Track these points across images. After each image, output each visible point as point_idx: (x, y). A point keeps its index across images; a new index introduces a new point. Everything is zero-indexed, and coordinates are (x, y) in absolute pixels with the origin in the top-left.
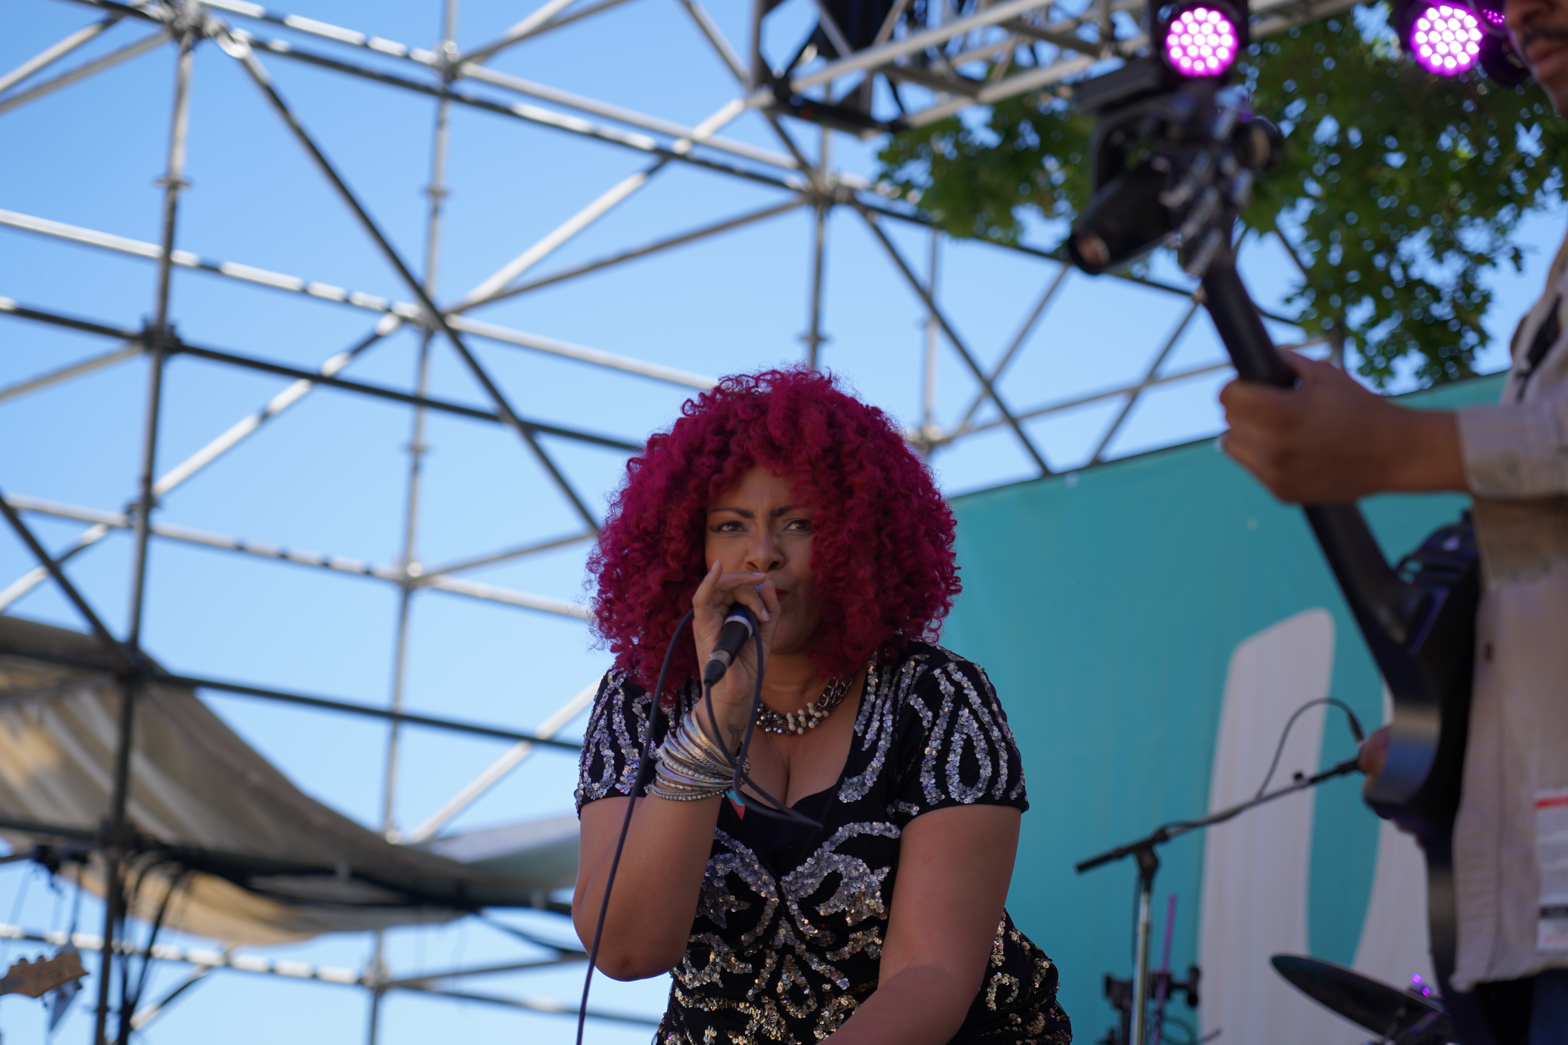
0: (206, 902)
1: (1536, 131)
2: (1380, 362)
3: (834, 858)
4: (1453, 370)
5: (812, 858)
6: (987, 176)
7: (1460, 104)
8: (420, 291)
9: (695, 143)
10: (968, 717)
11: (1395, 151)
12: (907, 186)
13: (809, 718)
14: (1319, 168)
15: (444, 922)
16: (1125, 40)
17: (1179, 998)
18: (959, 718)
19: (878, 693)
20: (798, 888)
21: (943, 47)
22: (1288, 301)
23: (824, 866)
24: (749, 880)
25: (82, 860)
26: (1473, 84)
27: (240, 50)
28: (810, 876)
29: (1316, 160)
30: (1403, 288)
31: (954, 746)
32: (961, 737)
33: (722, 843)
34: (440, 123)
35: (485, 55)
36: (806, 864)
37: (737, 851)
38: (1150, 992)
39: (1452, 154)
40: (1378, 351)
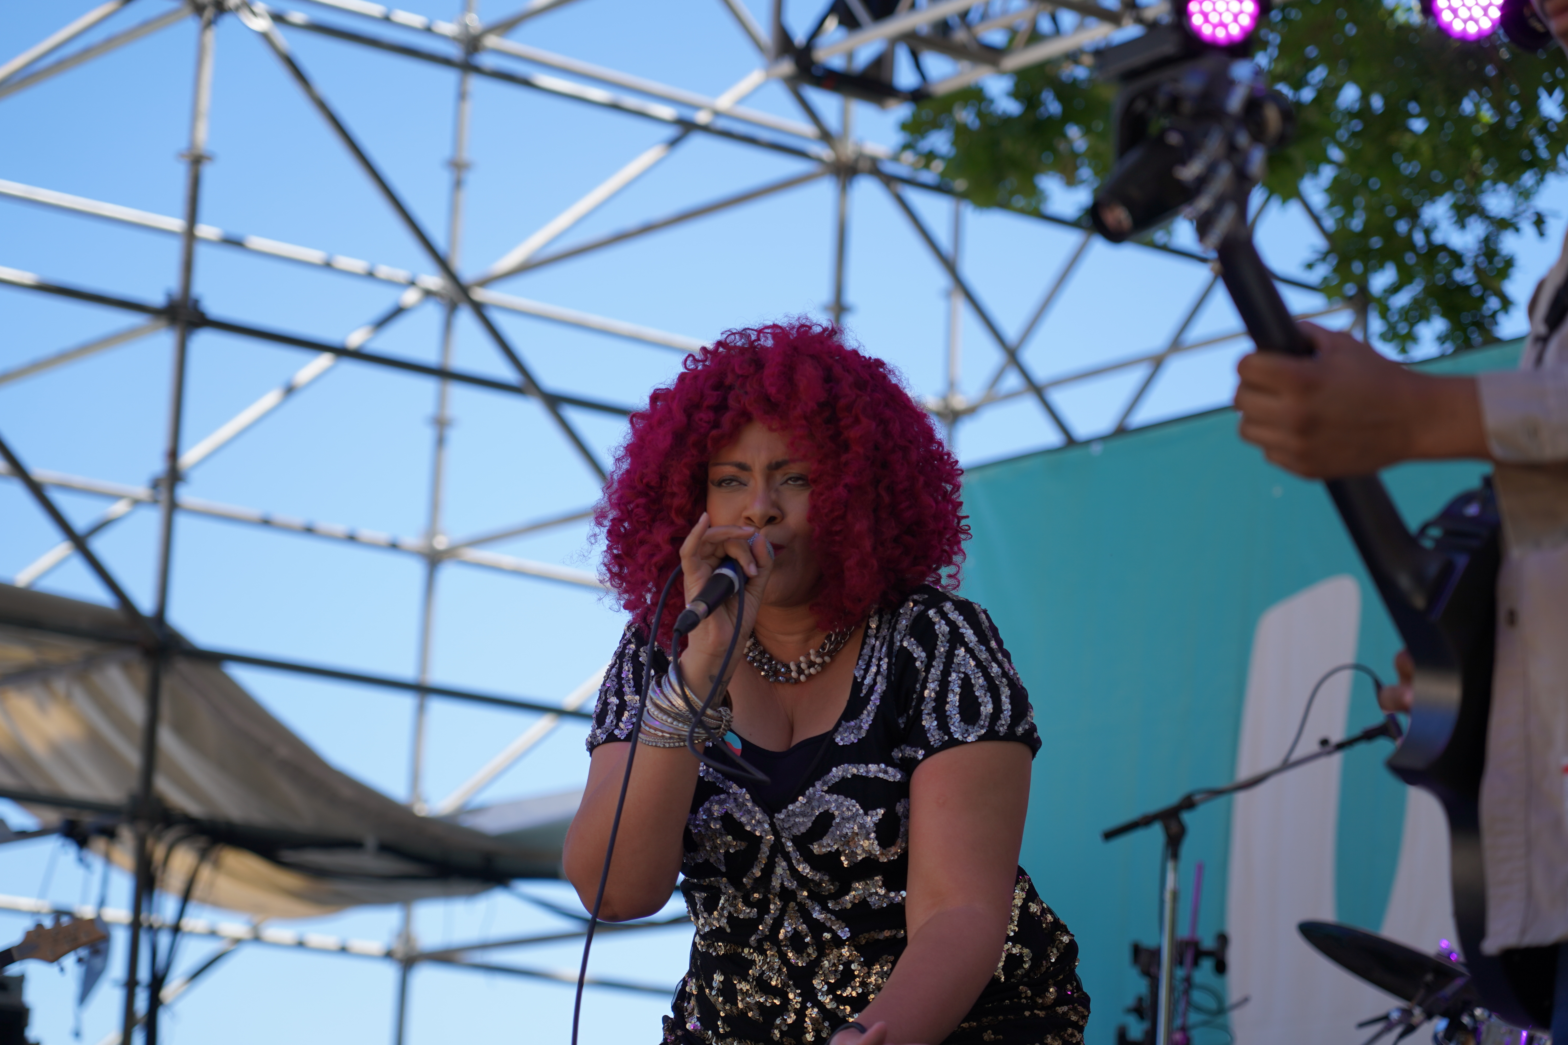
0: (234, 875)
1: (1558, 95)
2: (1403, 328)
3: (827, 797)
4: (1476, 337)
5: (803, 797)
6: (1010, 146)
7: (1482, 69)
8: (443, 263)
9: (717, 114)
10: (965, 656)
11: (1418, 116)
12: (930, 157)
13: (811, 664)
14: (1343, 134)
15: (472, 894)
16: (1146, 7)
17: (1207, 965)
18: (955, 658)
19: (877, 635)
20: (791, 825)
21: (964, 15)
22: (1310, 266)
23: (816, 806)
24: (743, 819)
25: (110, 834)
26: (1495, 48)
27: (262, 24)
28: (802, 815)
29: (1339, 126)
30: (1426, 254)
31: (952, 686)
32: (958, 676)
33: (718, 784)
34: (462, 96)
35: (506, 27)
36: (797, 803)
37: (731, 791)
38: (1178, 960)
39: (1475, 119)
40: (1401, 316)
